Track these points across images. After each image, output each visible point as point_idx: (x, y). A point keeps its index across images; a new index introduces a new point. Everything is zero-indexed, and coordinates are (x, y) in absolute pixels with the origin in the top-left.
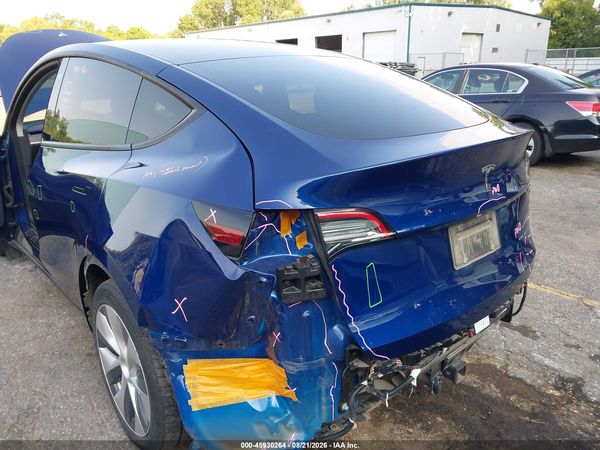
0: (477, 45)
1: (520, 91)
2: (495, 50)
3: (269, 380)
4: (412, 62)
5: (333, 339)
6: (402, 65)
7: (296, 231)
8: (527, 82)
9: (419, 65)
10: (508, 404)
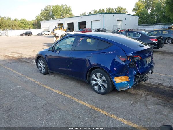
0: (121, 23)
1: (140, 37)
2: (125, 24)
3: (126, 79)
4: (105, 28)
5: (134, 73)
6: (102, 29)
7: (130, 59)
8: (141, 35)
9: (107, 29)
10: (152, 87)
